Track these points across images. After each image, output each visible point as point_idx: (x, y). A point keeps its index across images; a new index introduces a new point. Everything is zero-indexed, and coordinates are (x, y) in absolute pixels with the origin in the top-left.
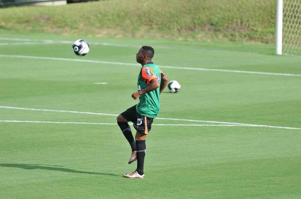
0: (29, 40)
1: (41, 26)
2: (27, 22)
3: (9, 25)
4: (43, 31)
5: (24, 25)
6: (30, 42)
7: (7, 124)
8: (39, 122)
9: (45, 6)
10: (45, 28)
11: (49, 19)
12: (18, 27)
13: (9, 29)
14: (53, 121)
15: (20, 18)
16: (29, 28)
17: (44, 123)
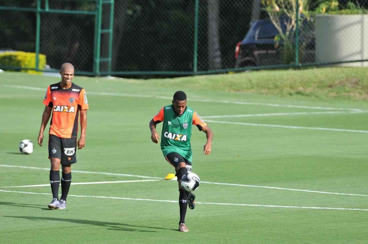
0: (332, 109)
1: (348, 92)
2: (330, 86)
3: (309, 90)
4: (349, 98)
5: (326, 91)
6: (333, 111)
7: (305, 211)
8: (343, 209)
9: (352, 67)
10: (352, 94)
11: (357, 83)
12: (319, 92)
13: (307, 95)
14: (361, 208)
15: (321, 82)
16: (333, 94)
17: (350, 210)
